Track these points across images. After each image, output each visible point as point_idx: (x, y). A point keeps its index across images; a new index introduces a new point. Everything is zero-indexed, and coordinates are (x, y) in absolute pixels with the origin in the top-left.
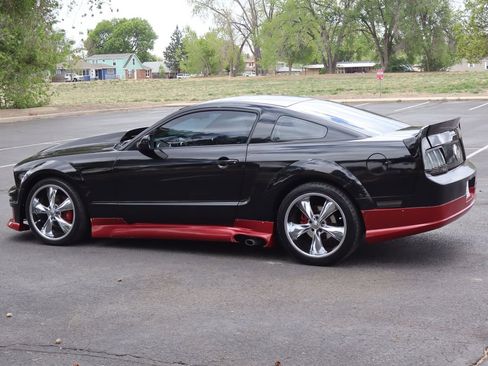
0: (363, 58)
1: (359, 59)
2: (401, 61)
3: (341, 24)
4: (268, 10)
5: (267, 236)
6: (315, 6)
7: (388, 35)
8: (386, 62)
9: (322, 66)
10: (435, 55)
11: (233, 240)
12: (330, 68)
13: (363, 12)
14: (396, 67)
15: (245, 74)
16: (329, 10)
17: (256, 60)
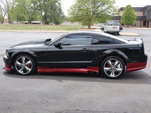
0: (37, 20)
1: (36, 21)
2: (49, 22)
3: (33, 11)
4: (12, 6)
5: (98, 71)
6: (25, 6)
7: (45, 15)
8: (45, 22)
9: (27, 22)
10: (58, 21)
11: (87, 73)
12: (30, 22)
13: (39, 8)
14: (47, 23)
15: (4, 23)
16: (29, 7)
17: (9, 19)
